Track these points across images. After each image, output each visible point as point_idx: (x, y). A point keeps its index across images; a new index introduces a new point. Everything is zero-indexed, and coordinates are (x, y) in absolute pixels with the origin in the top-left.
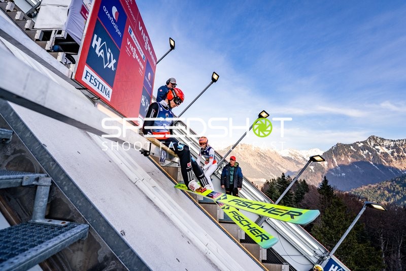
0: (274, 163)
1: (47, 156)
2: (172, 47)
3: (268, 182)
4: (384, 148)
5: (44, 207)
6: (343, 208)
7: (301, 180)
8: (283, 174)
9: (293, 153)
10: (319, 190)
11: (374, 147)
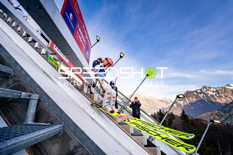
0: (154, 103)
1: (35, 84)
2: (98, 41)
3: (152, 115)
4: (211, 92)
5: (34, 114)
6: (195, 126)
7: (170, 112)
8: (160, 109)
9: (164, 98)
10: (180, 117)
11: (206, 92)
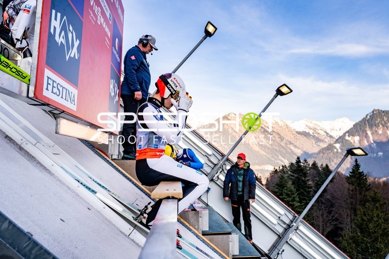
0: (284, 141)
3: (276, 170)
6: (381, 205)
7: (322, 165)
8: (298, 158)
9: (312, 126)
10: (347, 178)
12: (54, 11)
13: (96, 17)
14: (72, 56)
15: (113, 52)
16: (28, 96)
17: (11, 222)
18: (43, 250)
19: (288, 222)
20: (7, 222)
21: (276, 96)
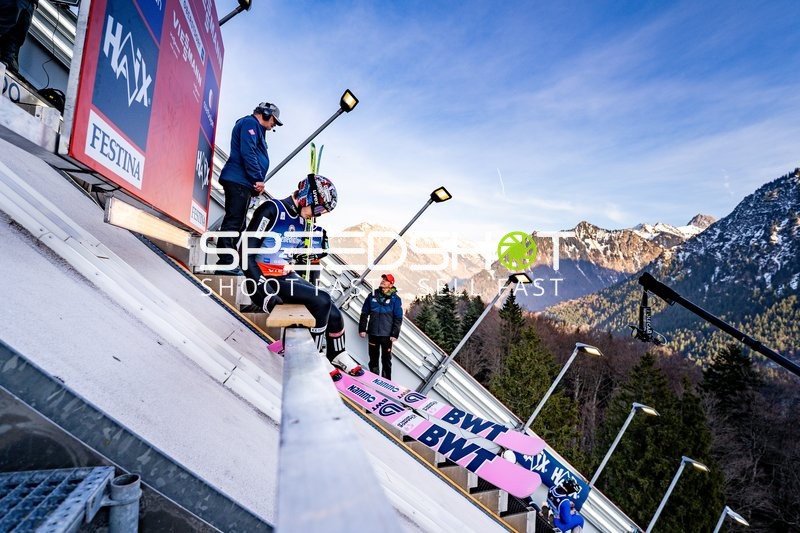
2: (245, 5)
3: (418, 300)
10: (501, 312)
11: (583, 240)
12: (111, 20)
13: (181, 48)
14: (139, 99)
15: (203, 109)
16: (56, 152)
17: (21, 360)
18: (84, 406)
19: (435, 363)
20: (15, 359)
21: (430, 203)
